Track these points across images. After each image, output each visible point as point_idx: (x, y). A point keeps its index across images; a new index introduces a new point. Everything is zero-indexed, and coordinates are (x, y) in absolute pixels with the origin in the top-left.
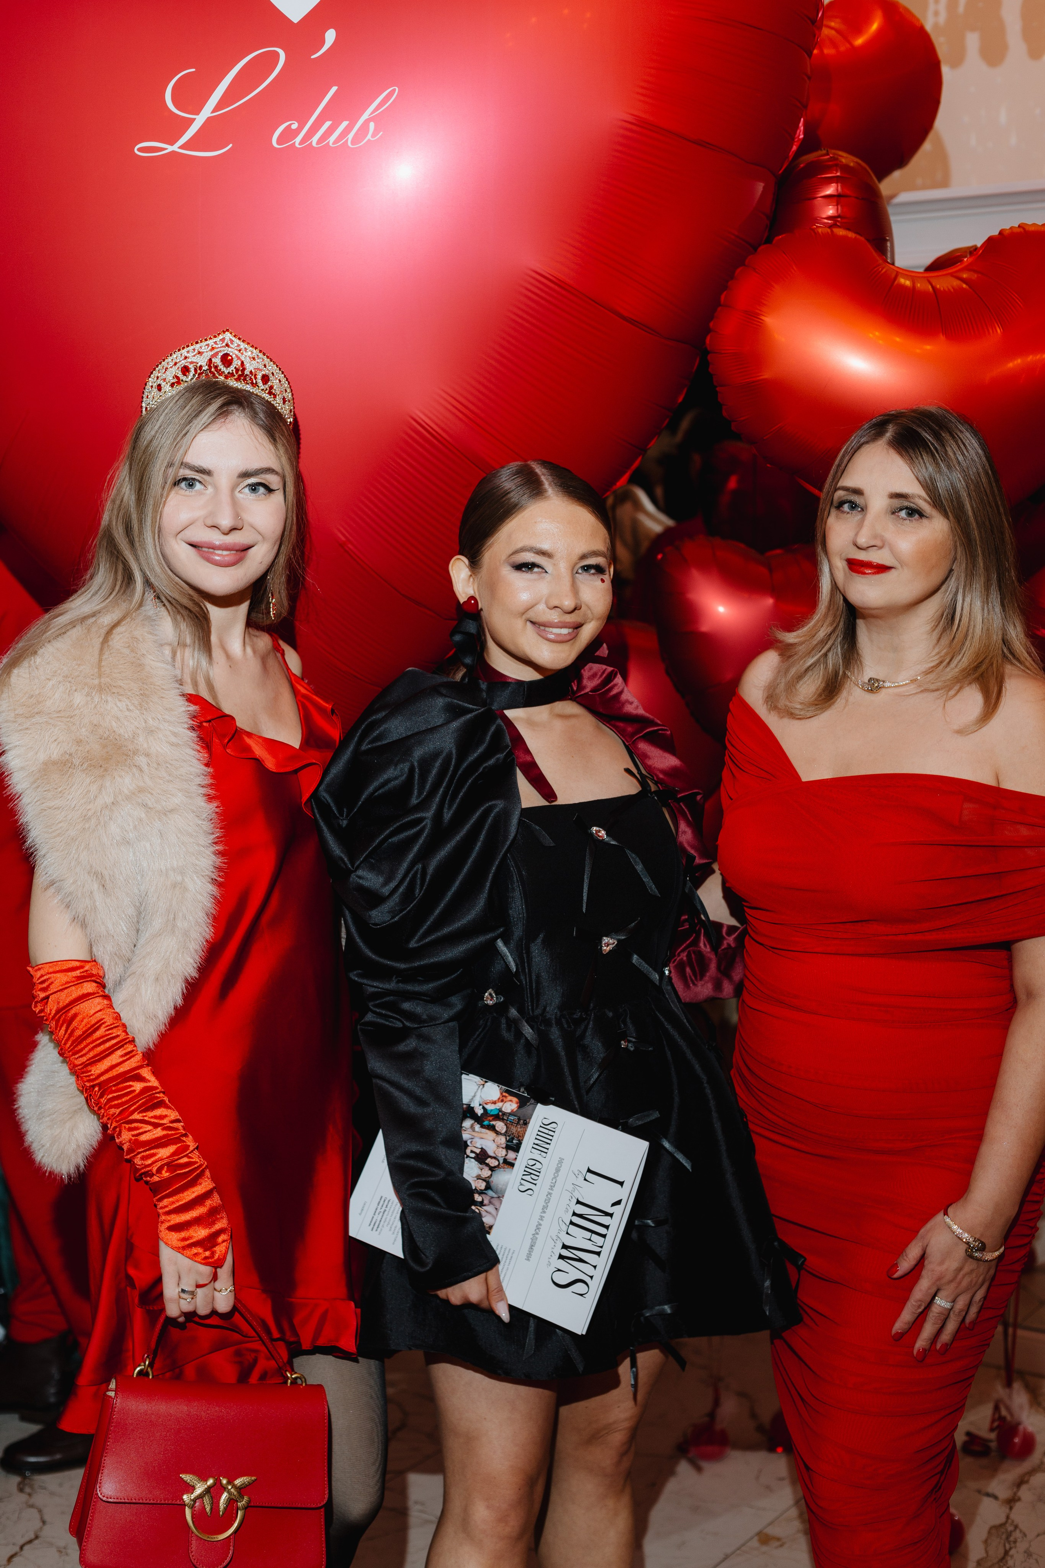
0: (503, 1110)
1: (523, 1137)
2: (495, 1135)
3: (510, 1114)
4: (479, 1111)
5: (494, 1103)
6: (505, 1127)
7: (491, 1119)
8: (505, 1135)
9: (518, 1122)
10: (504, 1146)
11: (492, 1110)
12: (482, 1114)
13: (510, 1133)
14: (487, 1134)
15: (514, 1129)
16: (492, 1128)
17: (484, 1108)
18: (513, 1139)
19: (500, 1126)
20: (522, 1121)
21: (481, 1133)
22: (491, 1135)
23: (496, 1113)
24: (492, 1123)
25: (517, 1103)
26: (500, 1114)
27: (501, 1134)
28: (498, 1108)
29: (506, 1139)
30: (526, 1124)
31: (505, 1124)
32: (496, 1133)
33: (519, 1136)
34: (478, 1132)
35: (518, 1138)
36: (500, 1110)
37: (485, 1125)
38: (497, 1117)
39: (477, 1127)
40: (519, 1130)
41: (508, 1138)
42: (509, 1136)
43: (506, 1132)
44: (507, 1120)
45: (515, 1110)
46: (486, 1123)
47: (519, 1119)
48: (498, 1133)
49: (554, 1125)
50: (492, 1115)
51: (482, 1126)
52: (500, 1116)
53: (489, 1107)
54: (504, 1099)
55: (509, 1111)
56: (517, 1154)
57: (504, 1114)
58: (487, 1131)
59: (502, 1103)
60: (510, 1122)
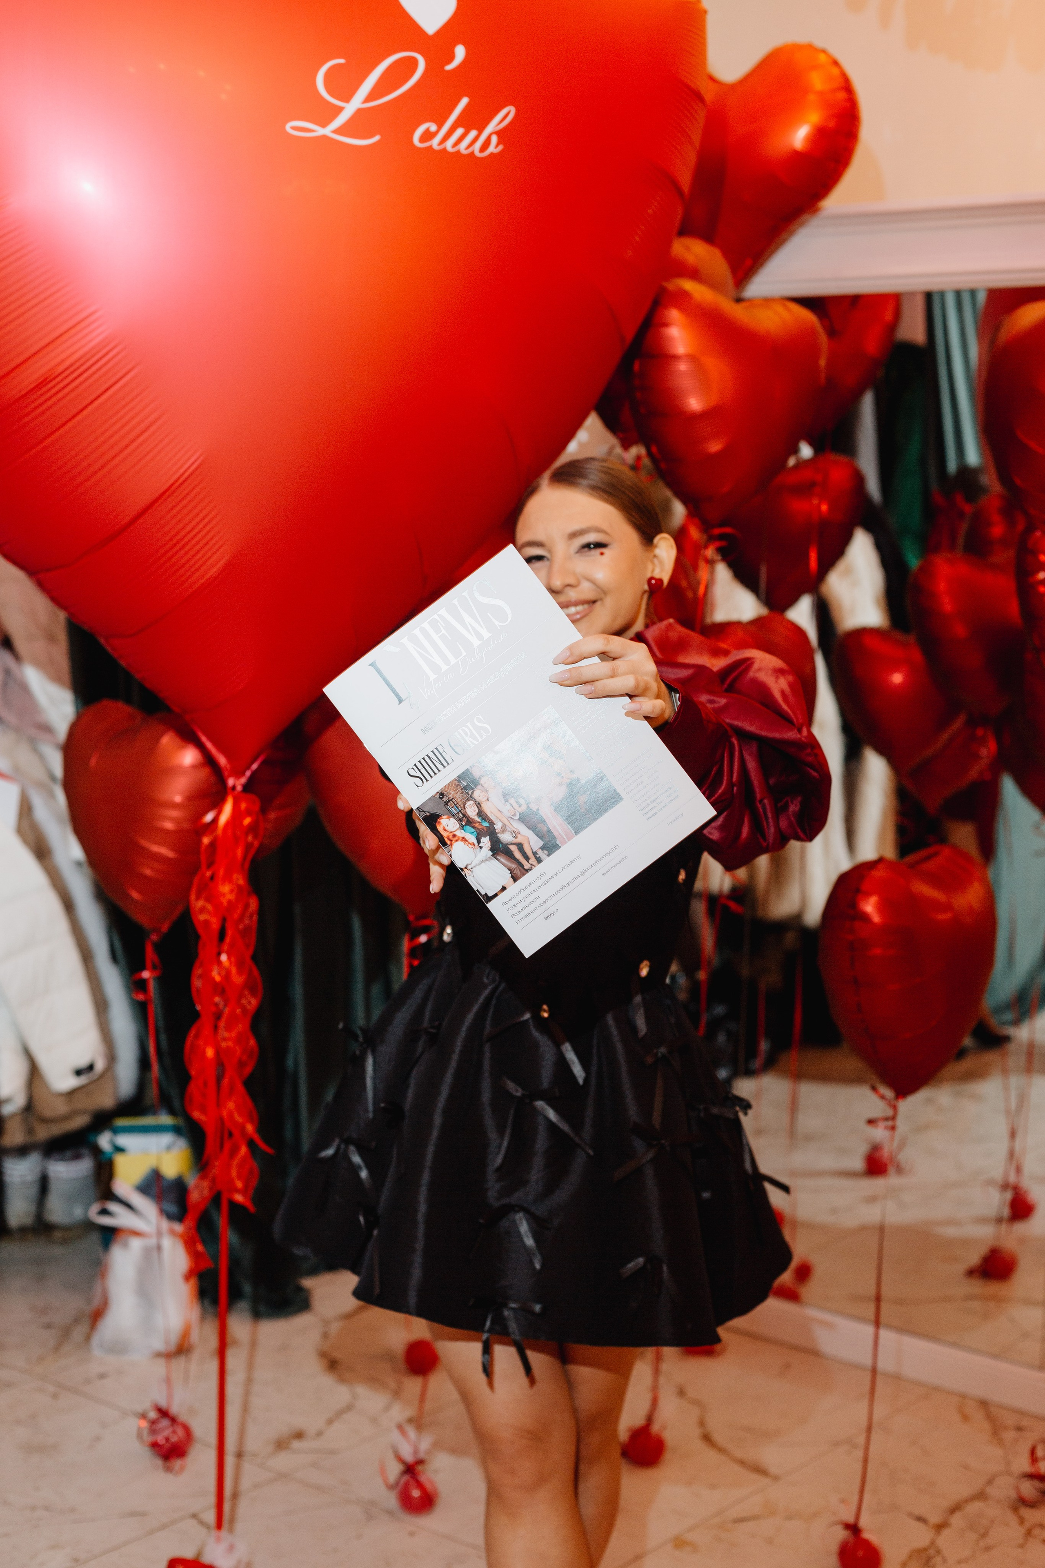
0: (458, 825)
1: (452, 782)
2: (482, 805)
3: (453, 816)
4: (486, 841)
5: (464, 839)
6: (466, 806)
7: (477, 825)
8: (471, 797)
9: (449, 801)
10: (479, 787)
11: (472, 833)
12: (485, 837)
13: (465, 796)
14: (491, 812)
15: (458, 797)
16: (481, 813)
17: (479, 842)
18: (465, 788)
19: (471, 811)
20: (445, 799)
21: (498, 818)
22: (487, 809)
23: (468, 828)
24: (479, 820)
25: (439, 822)
26: (464, 823)
27: (476, 802)
28: (463, 831)
29: (473, 793)
30: (442, 795)
31: (465, 808)
32: (480, 806)
33: (457, 786)
34: (500, 821)
35: (459, 785)
36: (462, 827)
37: (489, 822)
38: (470, 822)
39: (498, 826)
40: (453, 793)
41: (470, 792)
42: (468, 793)
43: (468, 800)
44: (460, 811)
45: (446, 817)
46: (485, 824)
47: (446, 804)
48: (479, 805)
49: (412, 773)
50: (474, 827)
51: (492, 823)
52: (466, 821)
53: (472, 838)
54: (451, 837)
55: (452, 820)
56: (470, 769)
57: (460, 820)
58: (489, 815)
59: (455, 833)
60: (458, 808)
